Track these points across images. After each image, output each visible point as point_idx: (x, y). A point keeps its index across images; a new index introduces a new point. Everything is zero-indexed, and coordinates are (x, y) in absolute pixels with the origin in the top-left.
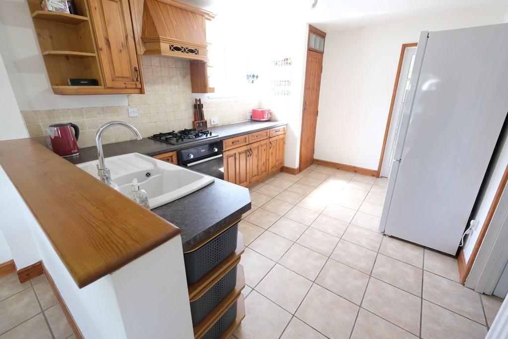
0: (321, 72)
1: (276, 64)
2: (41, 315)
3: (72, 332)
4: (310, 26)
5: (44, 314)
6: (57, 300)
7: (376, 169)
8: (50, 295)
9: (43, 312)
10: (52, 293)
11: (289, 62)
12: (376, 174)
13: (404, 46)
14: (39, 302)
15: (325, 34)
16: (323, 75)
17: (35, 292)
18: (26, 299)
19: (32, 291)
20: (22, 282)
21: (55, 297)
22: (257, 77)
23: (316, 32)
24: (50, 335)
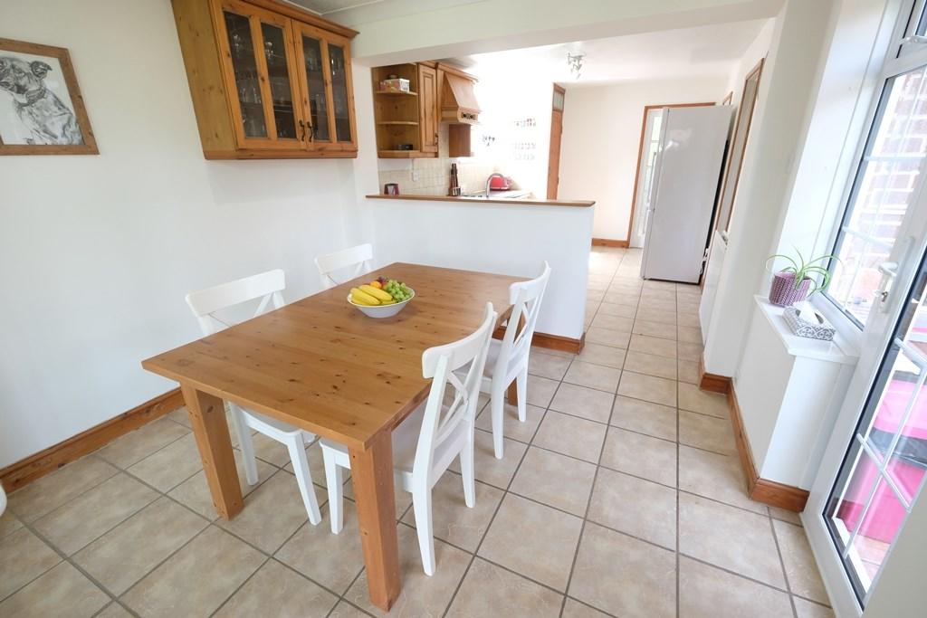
0: (561, 132)
1: (518, 124)
4: (555, 85)
7: (625, 239)
11: (533, 122)
12: (625, 245)
13: (647, 108)
15: (564, 91)
16: (562, 136)
22: (494, 139)
23: (559, 90)
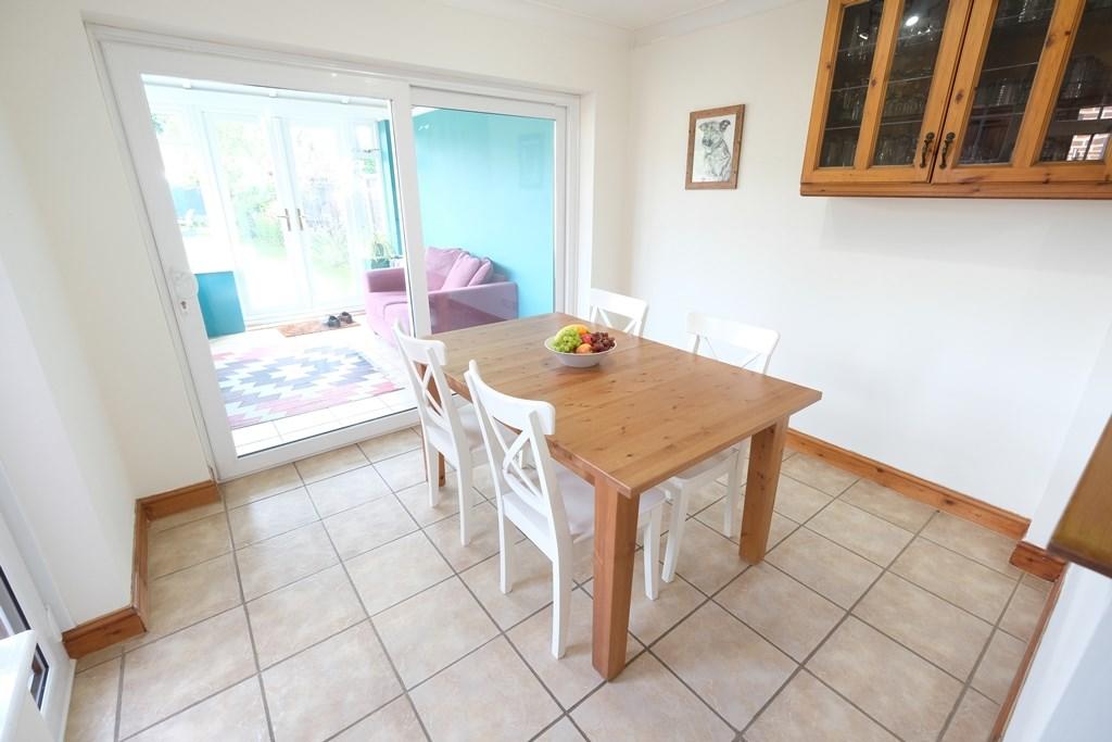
2: (990, 628)
3: (1002, 700)
5: (994, 631)
6: (1030, 638)
8: (1030, 620)
9: (996, 627)
10: (1035, 620)
14: (1005, 610)
17: (1014, 592)
18: (994, 588)
19: (1012, 588)
20: (1012, 562)
21: (1032, 632)
24: (973, 663)
